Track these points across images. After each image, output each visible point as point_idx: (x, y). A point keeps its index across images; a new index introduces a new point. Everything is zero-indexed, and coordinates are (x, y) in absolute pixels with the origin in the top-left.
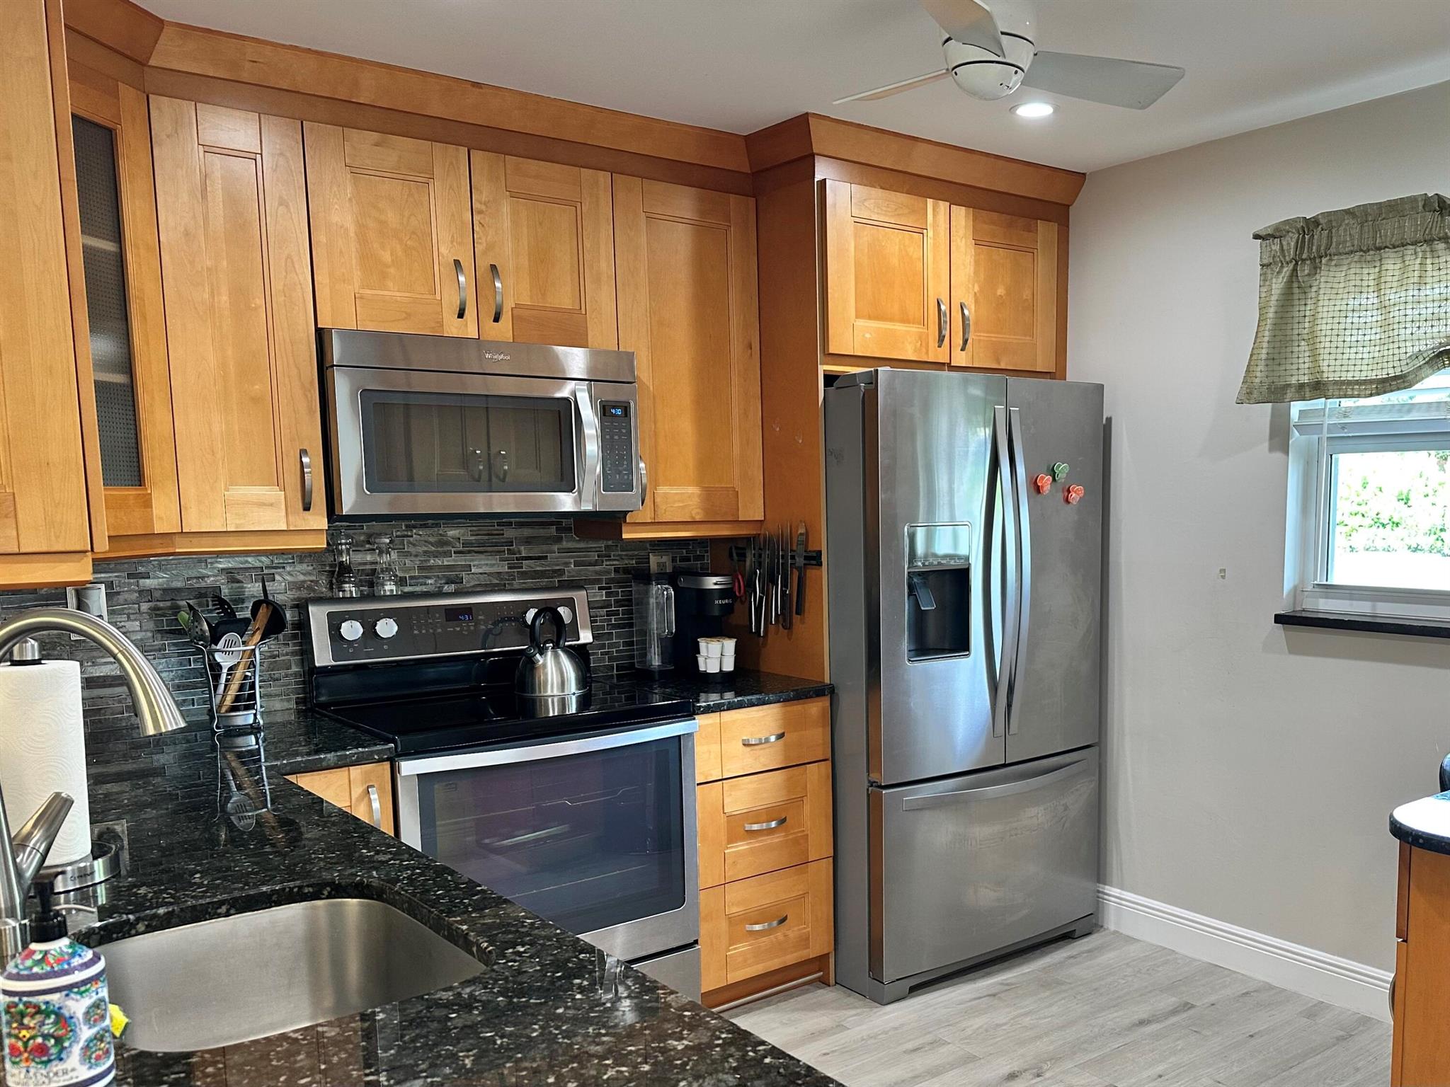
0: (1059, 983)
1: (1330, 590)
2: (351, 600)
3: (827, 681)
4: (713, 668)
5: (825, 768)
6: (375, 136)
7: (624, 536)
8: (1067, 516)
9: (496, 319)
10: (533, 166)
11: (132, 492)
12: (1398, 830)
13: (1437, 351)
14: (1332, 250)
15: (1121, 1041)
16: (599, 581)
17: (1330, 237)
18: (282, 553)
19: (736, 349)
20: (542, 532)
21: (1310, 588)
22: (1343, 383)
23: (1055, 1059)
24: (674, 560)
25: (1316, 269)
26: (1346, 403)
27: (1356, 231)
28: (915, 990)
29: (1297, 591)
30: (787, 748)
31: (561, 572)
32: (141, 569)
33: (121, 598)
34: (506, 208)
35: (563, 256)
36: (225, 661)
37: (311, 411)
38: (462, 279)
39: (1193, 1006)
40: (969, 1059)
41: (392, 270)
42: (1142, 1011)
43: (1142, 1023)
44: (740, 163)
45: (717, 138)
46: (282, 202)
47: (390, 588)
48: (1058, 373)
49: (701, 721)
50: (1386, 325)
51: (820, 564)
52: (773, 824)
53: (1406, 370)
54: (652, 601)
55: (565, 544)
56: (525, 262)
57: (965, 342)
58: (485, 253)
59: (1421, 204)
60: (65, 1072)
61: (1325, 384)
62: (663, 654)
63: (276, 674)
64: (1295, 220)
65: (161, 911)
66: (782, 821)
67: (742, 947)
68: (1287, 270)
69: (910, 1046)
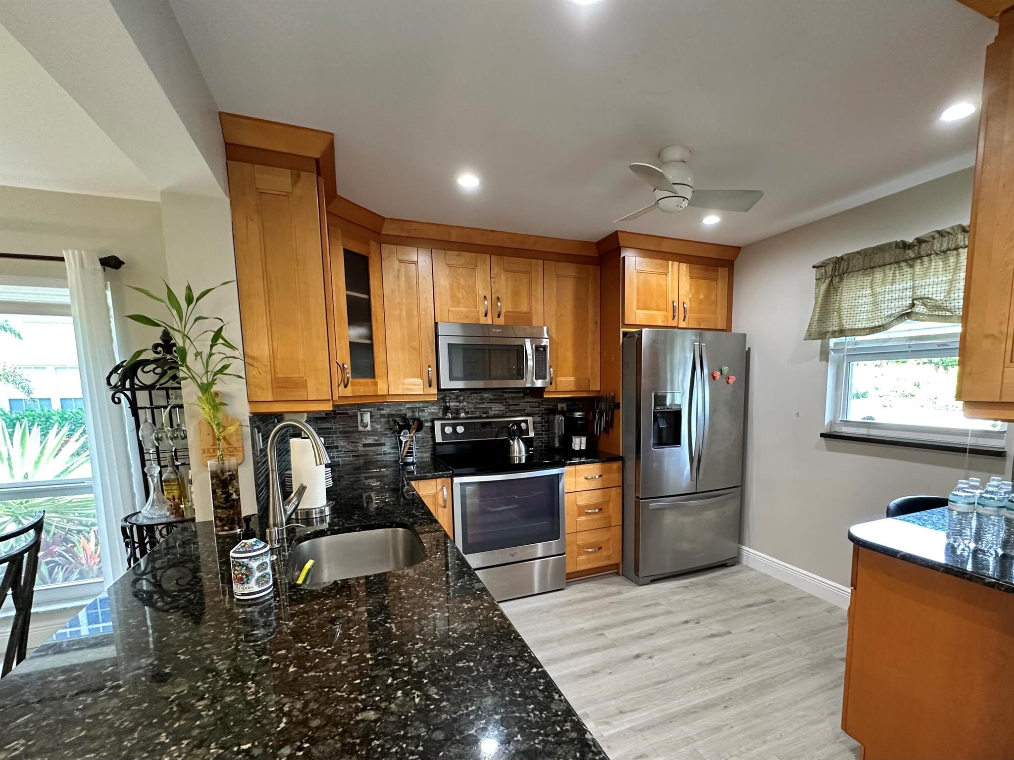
0: (716, 585)
1: (847, 423)
2: (449, 419)
3: (621, 455)
4: (577, 448)
5: (620, 489)
6: (457, 253)
7: (545, 396)
8: (729, 389)
9: (499, 317)
10: (514, 259)
11: (370, 381)
12: (852, 538)
13: (901, 313)
14: (849, 270)
15: (738, 613)
16: (538, 414)
17: (848, 264)
18: (427, 402)
19: (591, 324)
20: (518, 395)
21: (838, 422)
22: (853, 329)
23: (706, 617)
24: (567, 406)
25: (841, 279)
26: (858, 338)
27: (861, 262)
28: (653, 581)
29: (832, 423)
30: (602, 481)
31: (525, 410)
32: (381, 407)
33: (375, 417)
34: (503, 276)
35: (524, 292)
36: (403, 440)
37: (432, 352)
38: (486, 302)
39: (774, 601)
40: (669, 613)
41: (462, 301)
42: (750, 601)
43: (749, 606)
44: (594, 253)
45: (585, 244)
46: (424, 278)
47: (463, 415)
48: (728, 329)
49: (566, 469)
50: (875, 303)
51: (619, 408)
52: (597, 510)
53: (884, 322)
54: (556, 421)
55: (527, 400)
56: (509, 295)
57: (685, 317)
58: (495, 293)
59: (894, 246)
60: (249, 588)
61: (845, 330)
62: (560, 442)
63: (425, 445)
64: (832, 258)
65: (336, 528)
66: (601, 509)
67: (583, 557)
68: (828, 281)
69: (646, 604)
